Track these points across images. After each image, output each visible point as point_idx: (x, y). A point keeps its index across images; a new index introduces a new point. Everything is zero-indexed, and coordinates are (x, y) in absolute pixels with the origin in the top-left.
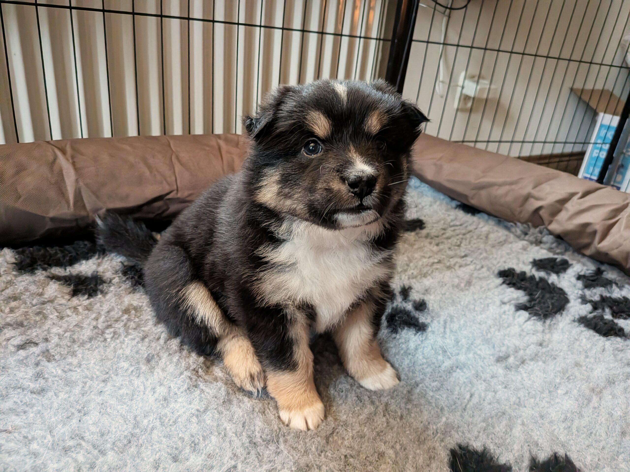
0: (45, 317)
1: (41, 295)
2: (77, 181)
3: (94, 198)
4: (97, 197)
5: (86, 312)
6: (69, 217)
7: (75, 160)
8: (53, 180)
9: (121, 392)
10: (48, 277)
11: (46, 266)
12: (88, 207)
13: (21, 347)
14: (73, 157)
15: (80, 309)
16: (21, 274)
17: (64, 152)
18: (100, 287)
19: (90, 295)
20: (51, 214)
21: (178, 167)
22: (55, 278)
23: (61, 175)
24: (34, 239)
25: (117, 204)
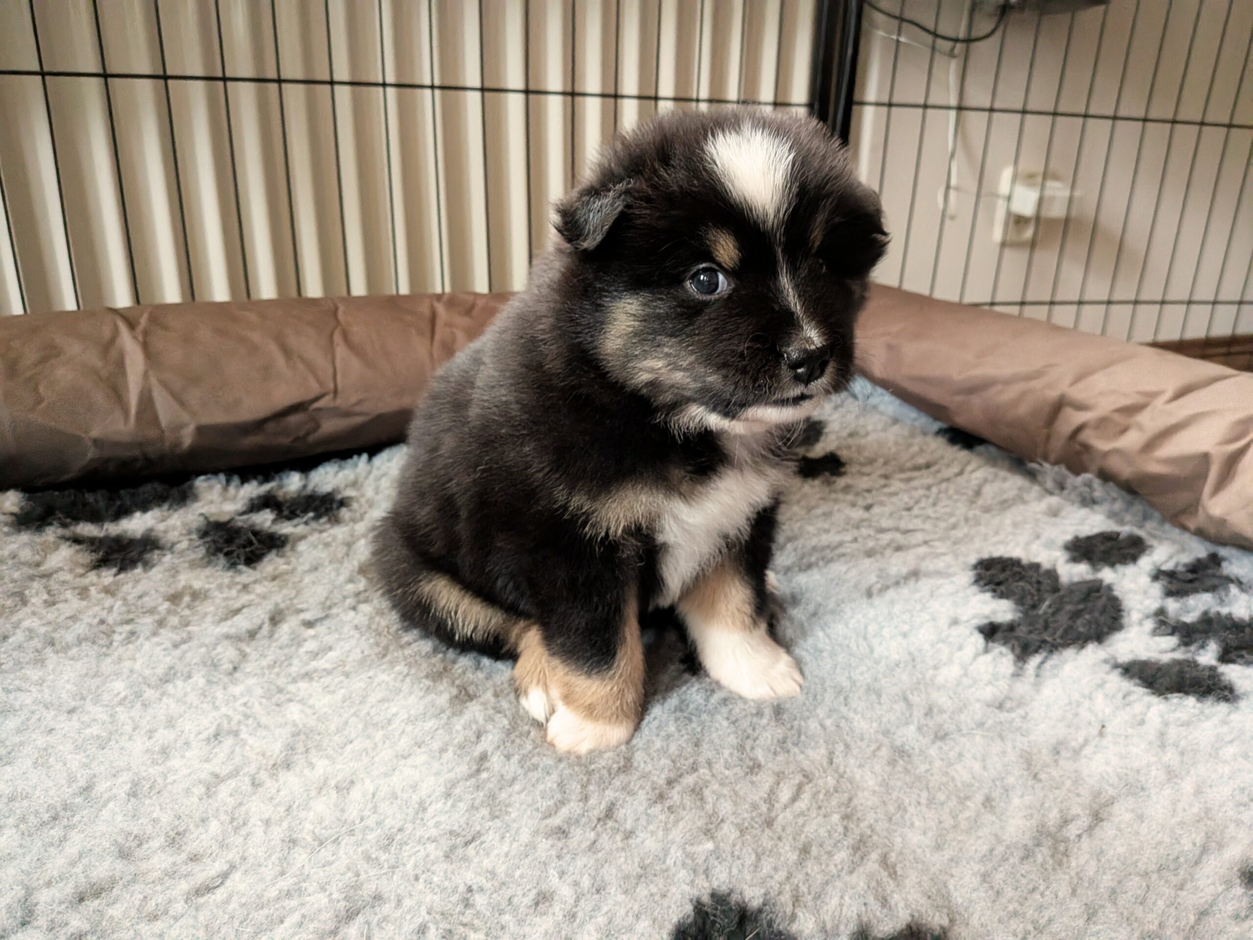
0: (24, 602)
1: (38, 565)
2: (146, 375)
3: (176, 406)
4: (182, 404)
6: (126, 438)
9: (88, 732)
10: (64, 537)
11: (68, 520)
12: (164, 419)
14: (146, 333)
15: (93, 590)
17: (132, 325)
18: (147, 556)
19: (122, 569)
20: (95, 433)
21: (341, 351)
22: (77, 540)
23: (120, 365)
24: (66, 477)
25: (218, 417)
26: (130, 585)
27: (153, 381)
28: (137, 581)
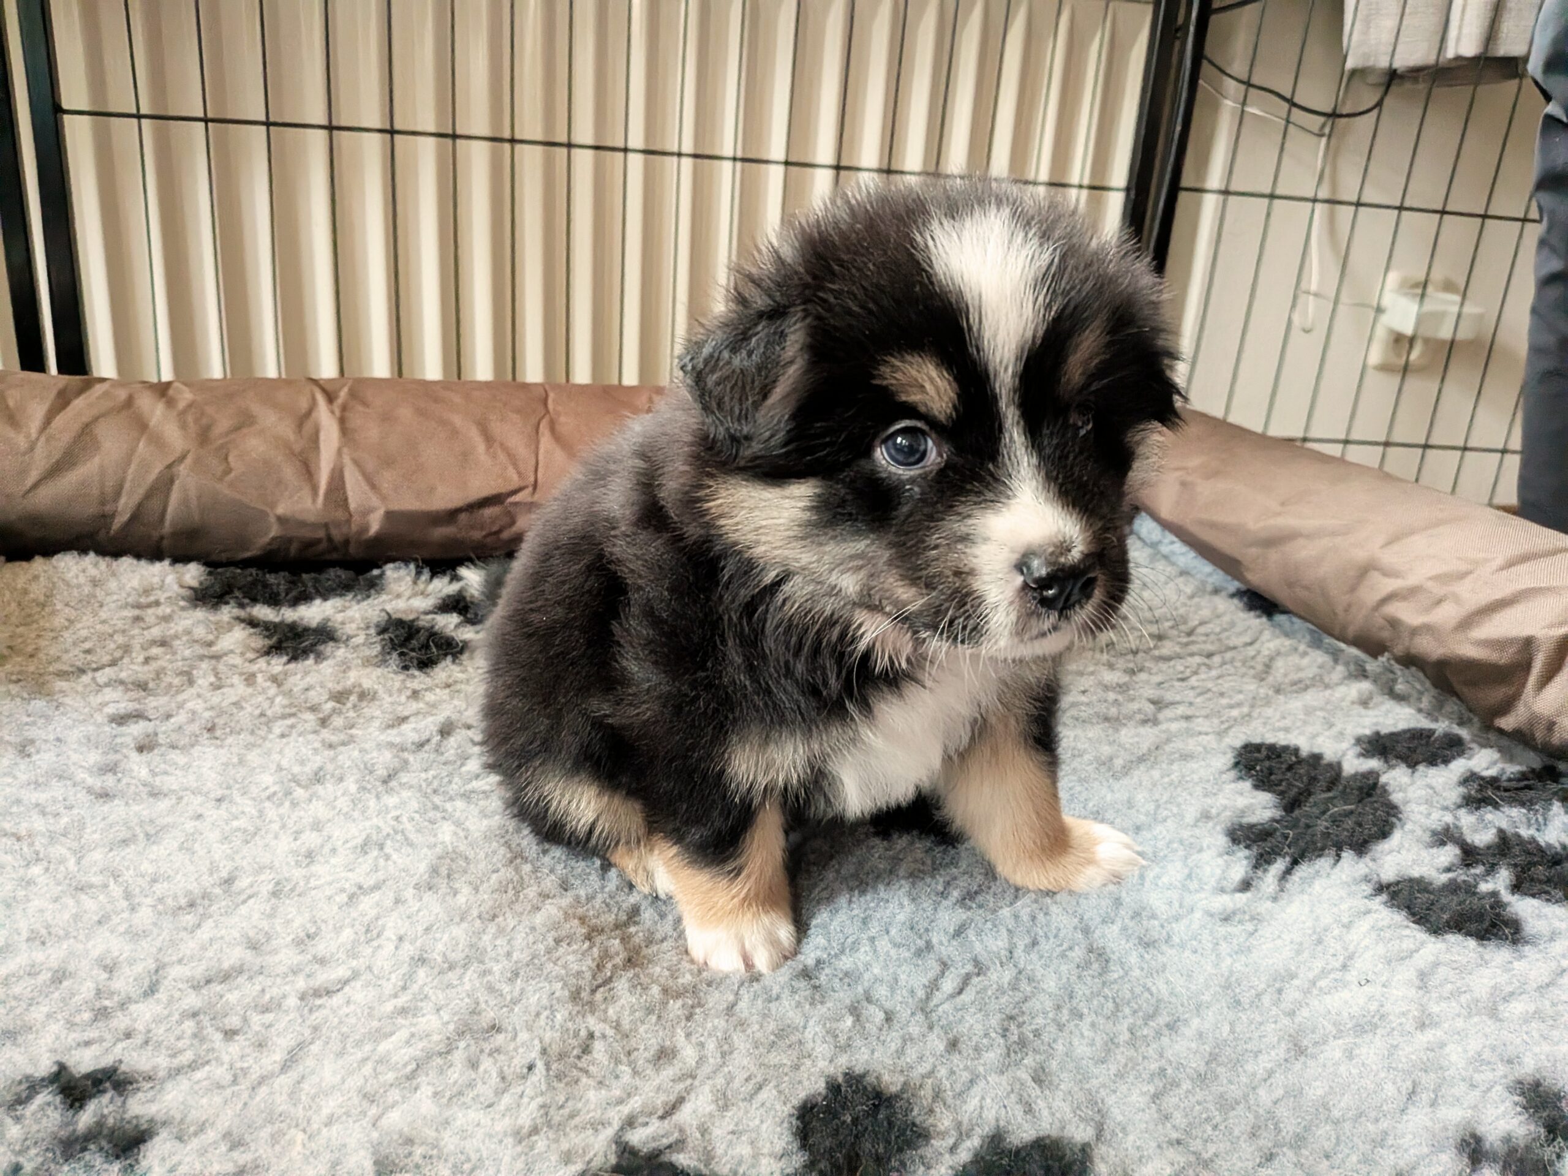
0: (191, 682)
1: (210, 644)
2: (339, 452)
3: (367, 488)
4: (373, 486)
6: (311, 518)
7: (347, 414)
8: (297, 448)
9: (235, 824)
10: (239, 619)
11: (246, 601)
12: (353, 503)
14: (344, 408)
15: (260, 678)
16: (196, 606)
17: (330, 398)
18: (321, 648)
19: (294, 658)
20: (280, 510)
21: (546, 440)
22: (252, 623)
23: (314, 440)
24: (247, 554)
25: (409, 503)
26: (299, 676)
27: (347, 460)
28: (306, 673)
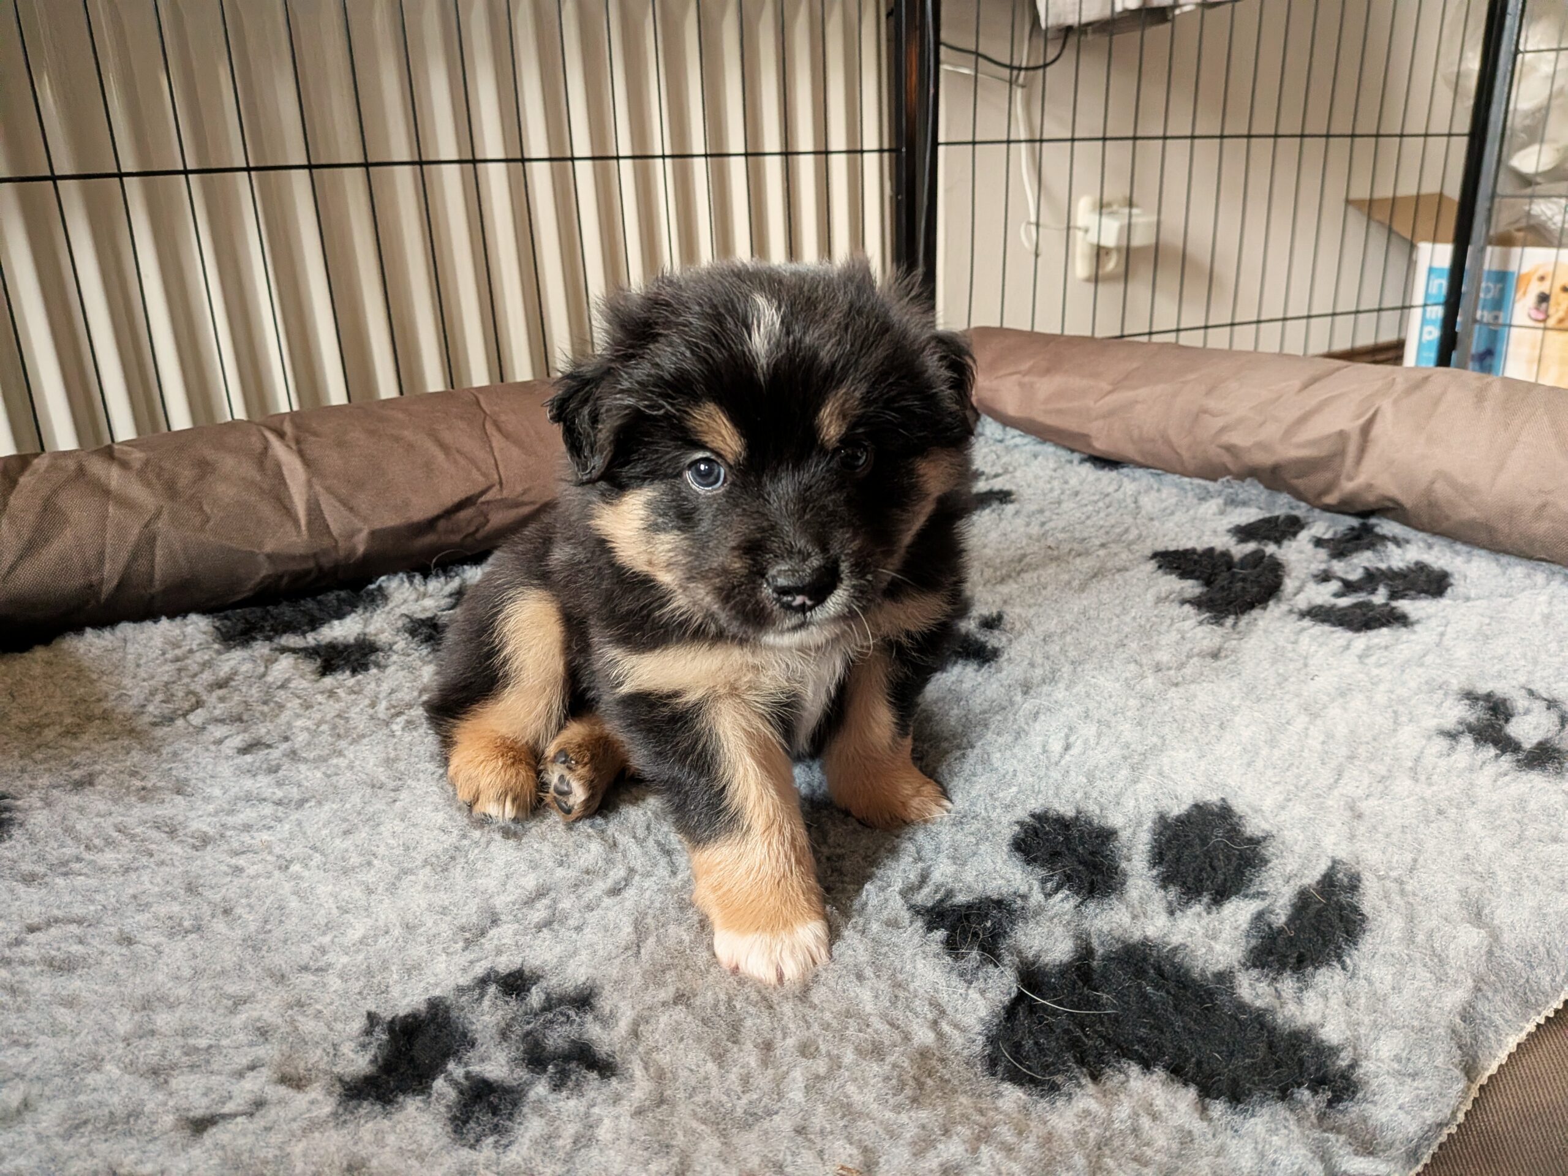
2: (309, 484)
3: (345, 512)
4: (351, 509)
5: (353, 697)
6: (300, 550)
7: (303, 446)
8: (266, 486)
10: (276, 649)
11: (270, 634)
12: (335, 528)
13: (244, 750)
14: (298, 441)
16: (229, 649)
17: (281, 435)
18: (372, 658)
19: (354, 672)
20: (269, 548)
21: (497, 440)
22: (290, 651)
23: (279, 476)
24: (239, 597)
27: (318, 488)
28: (379, 680)
